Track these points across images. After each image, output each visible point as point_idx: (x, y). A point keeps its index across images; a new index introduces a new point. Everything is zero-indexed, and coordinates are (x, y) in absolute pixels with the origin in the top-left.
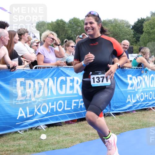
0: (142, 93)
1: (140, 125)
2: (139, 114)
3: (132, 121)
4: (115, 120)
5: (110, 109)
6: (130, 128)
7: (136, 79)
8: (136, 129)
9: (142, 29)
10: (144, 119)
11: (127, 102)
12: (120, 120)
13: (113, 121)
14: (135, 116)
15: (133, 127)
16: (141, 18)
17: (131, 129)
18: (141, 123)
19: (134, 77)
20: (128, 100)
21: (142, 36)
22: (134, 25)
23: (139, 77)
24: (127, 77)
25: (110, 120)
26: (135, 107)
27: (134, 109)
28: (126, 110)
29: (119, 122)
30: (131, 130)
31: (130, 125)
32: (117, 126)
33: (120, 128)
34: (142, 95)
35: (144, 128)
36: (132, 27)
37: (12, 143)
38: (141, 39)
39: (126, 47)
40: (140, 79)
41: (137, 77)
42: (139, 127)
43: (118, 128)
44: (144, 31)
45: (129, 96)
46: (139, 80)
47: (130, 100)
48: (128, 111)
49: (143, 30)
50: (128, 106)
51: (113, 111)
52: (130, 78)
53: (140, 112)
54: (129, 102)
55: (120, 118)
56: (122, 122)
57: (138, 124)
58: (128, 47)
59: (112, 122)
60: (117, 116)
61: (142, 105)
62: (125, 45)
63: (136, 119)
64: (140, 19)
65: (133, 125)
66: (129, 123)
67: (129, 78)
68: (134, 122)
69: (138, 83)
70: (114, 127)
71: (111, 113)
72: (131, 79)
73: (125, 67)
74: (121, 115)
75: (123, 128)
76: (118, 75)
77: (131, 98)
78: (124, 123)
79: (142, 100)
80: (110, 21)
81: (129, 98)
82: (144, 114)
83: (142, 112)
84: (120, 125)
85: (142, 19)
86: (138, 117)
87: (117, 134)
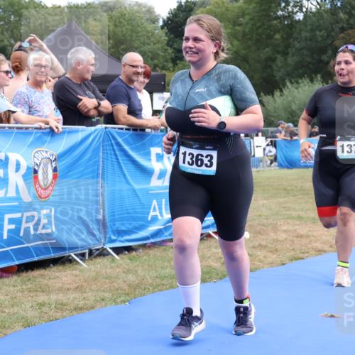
3: (162, 268)
4: (118, 266)
5: (105, 237)
6: (157, 286)
8: (172, 287)
11: (149, 219)
12: (131, 266)
13: (112, 268)
15: (165, 282)
20: (152, 214)
24: (149, 154)
25: (106, 267)
26: (169, 232)
27: (166, 236)
28: (147, 238)
29: (128, 271)
30: (160, 290)
31: (157, 277)
32: (124, 281)
33: (129, 285)
43: (126, 287)
45: (155, 202)
47: (157, 213)
48: (152, 241)
50: (153, 228)
51: (112, 241)
52: (157, 154)
54: (155, 219)
55: (131, 260)
56: (136, 271)
59: (109, 271)
65: (165, 277)
66: (153, 274)
67: (153, 157)
68: (168, 271)
70: (115, 284)
71: (108, 247)
72: (160, 157)
75: (138, 286)
76: (126, 147)
77: (160, 209)
78: (140, 272)
81: (155, 208)
84: (131, 278)
87: (124, 302)
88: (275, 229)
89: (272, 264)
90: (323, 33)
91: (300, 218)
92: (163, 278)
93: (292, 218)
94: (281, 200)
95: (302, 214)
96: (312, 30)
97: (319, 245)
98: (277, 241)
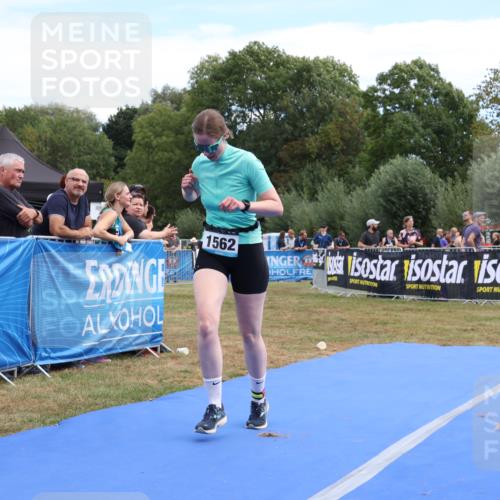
0: (125, 310)
1: (117, 397)
2: (116, 365)
3: (96, 386)
4: (48, 385)
5: (36, 355)
6: (90, 405)
7: (108, 271)
8: (105, 407)
9: (131, 135)
10: (127, 380)
11: (83, 335)
12: (63, 384)
13: (42, 387)
14: (105, 370)
15: (98, 401)
16: (127, 106)
17: (90, 407)
18: (121, 391)
19: (104, 266)
20: (86, 329)
22: (108, 125)
23: (117, 267)
24: (84, 266)
25: (36, 386)
26: (104, 348)
27: (101, 352)
28: (81, 355)
29: (59, 390)
30: (93, 410)
31: (89, 396)
32: (55, 401)
33: (60, 405)
34: (124, 315)
35: (126, 403)
36: (104, 129)
39: (81, 184)
40: (119, 270)
41: (110, 266)
42: (112, 403)
43: (56, 407)
44: (134, 142)
45: (89, 317)
46: (117, 274)
47: (92, 328)
48: (86, 357)
49: (133, 138)
50: (87, 344)
51: (42, 359)
52: (93, 267)
53: (119, 362)
54: (89, 334)
55: (62, 377)
56: (68, 390)
57: (112, 392)
58: (86, 185)
59: (38, 390)
60: (54, 373)
61: (126, 343)
62: (78, 180)
63: (107, 380)
64: (124, 108)
65: (98, 396)
66: (86, 392)
67: (89, 269)
68: (102, 389)
69: (113, 282)
70: (45, 404)
71: (38, 364)
72: (95, 269)
73: (80, 239)
74: (66, 371)
75: (69, 406)
77: (95, 324)
78: (72, 391)
79: (124, 328)
80: (44, 112)
81: (89, 323)
82: (129, 367)
83: (125, 361)
84: (62, 397)
85: (128, 109)
86: (112, 373)
87: (52, 423)
90: (268, 143)
92: (96, 397)
96: (256, 140)
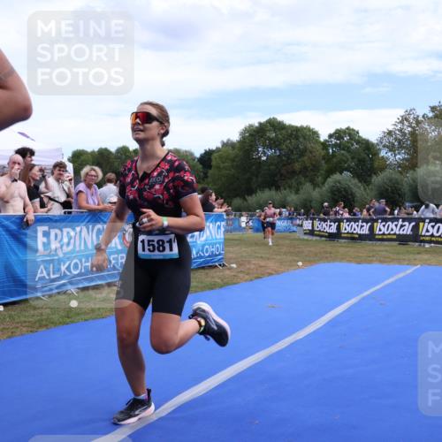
0: (207, 246)
1: (201, 287)
2: (202, 272)
10: (207, 280)
18: (203, 285)
21: (210, 172)
22: (200, 158)
34: (207, 249)
36: (198, 160)
37: (32, 312)
38: (209, 175)
49: (212, 164)
79: (207, 255)
82: (208, 273)
85: (210, 150)
88: (249, 262)
89: (246, 281)
91: (262, 257)
93: (257, 257)
94: (253, 248)
95: (263, 255)
97: (269, 271)
98: (249, 269)
